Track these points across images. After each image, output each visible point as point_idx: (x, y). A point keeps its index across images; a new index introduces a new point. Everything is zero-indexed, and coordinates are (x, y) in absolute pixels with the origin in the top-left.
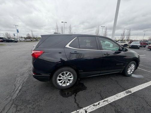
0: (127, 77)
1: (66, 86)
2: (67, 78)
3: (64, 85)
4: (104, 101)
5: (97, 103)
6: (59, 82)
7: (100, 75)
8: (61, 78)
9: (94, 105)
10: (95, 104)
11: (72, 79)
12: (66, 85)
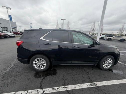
0: (102, 71)
1: (41, 70)
2: (41, 63)
3: (39, 69)
4: (64, 88)
5: (57, 88)
6: (34, 65)
7: (72, 65)
8: (36, 63)
9: (53, 89)
10: (55, 88)
11: (45, 64)
12: (41, 68)
